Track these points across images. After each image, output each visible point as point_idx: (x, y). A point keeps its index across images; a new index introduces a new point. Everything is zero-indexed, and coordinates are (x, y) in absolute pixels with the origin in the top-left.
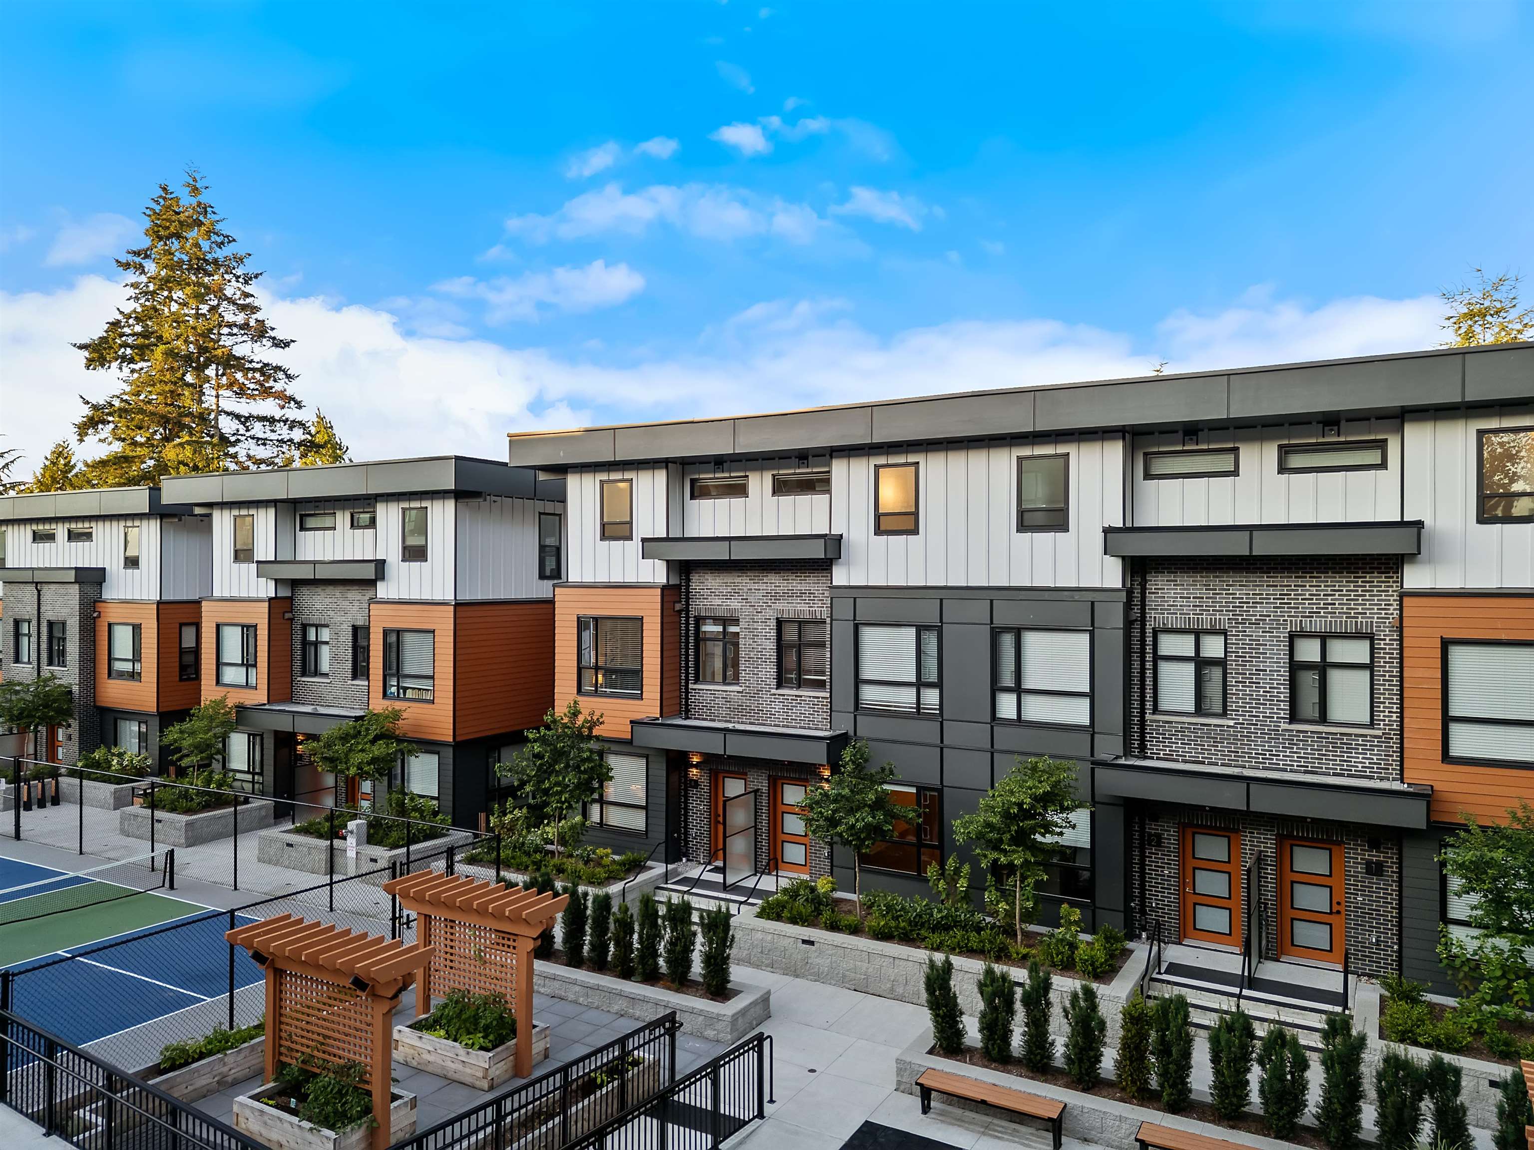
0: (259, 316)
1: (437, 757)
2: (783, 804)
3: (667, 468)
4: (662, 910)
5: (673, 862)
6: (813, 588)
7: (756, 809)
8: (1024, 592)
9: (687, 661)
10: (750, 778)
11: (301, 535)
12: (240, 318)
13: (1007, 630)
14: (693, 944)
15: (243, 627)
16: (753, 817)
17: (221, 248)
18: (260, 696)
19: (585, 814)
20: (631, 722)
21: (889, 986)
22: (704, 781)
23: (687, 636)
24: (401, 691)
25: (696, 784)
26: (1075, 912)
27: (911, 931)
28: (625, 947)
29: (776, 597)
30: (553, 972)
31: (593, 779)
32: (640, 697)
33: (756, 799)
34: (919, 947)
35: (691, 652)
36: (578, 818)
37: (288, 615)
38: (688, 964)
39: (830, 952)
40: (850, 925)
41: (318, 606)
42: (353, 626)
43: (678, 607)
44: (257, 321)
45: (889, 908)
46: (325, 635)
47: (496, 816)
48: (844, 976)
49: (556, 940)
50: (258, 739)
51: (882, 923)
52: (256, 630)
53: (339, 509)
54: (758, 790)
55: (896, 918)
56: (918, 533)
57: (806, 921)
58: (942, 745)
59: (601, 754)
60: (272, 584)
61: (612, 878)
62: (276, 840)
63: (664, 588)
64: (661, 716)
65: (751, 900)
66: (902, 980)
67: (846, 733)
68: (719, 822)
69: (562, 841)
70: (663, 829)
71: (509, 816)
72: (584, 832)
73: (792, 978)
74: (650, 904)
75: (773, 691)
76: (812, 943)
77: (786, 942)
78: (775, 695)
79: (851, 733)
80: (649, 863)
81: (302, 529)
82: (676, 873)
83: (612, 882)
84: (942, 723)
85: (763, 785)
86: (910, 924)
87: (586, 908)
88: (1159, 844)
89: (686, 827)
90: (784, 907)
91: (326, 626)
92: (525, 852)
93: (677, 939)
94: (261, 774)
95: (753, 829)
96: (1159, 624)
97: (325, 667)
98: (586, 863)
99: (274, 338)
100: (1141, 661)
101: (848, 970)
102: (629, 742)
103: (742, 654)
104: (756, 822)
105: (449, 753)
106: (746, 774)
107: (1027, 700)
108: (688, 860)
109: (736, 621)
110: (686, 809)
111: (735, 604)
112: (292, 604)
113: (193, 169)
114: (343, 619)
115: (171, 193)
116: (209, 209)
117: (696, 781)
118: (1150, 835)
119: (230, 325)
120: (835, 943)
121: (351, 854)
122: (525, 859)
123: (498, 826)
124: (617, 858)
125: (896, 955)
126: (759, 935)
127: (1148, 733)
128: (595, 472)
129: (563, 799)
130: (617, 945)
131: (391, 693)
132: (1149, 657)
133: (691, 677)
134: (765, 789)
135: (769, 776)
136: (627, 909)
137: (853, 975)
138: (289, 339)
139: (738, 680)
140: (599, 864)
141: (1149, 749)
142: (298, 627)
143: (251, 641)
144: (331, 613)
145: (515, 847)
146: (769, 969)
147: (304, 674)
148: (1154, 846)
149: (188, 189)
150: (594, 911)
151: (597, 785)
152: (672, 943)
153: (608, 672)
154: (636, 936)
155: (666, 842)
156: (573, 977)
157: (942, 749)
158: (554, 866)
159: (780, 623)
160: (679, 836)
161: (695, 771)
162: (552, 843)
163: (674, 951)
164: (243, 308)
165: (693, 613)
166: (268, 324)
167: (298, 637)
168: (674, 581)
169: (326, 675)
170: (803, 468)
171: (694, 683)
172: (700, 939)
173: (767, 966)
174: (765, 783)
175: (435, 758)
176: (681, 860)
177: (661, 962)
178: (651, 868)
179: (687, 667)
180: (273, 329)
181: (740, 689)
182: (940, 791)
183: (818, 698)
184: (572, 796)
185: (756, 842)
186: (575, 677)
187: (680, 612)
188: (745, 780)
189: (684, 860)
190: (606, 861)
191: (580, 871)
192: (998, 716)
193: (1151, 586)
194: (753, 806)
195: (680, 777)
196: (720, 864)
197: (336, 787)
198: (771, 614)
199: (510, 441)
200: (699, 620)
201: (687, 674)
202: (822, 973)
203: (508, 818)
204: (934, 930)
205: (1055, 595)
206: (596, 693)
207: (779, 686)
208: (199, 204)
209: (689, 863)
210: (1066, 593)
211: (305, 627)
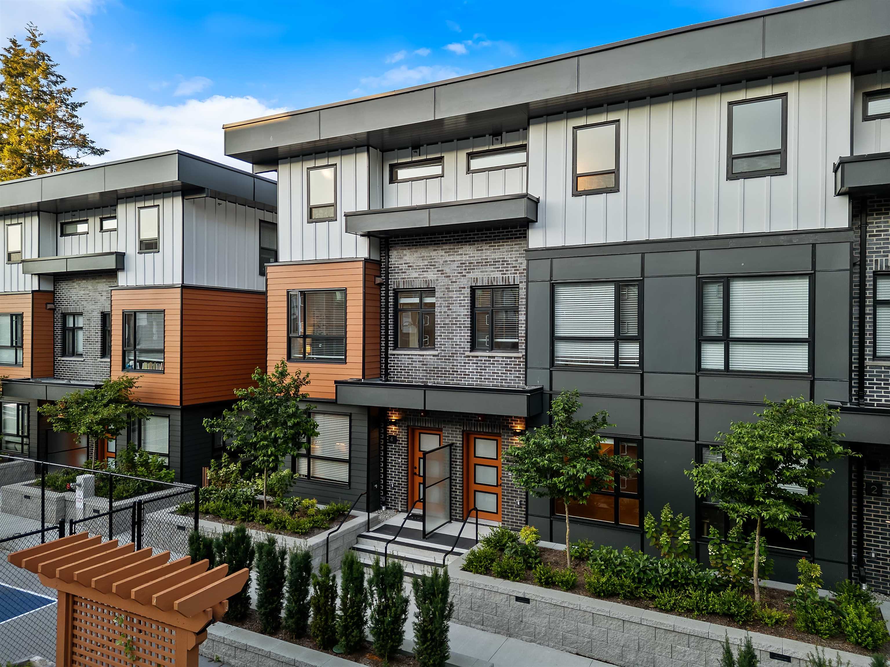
0: (82, 131)
1: (167, 420)
2: (475, 456)
3: (368, 151)
4: (369, 574)
5: (373, 511)
6: (507, 256)
7: (451, 461)
8: (734, 240)
9: (387, 330)
10: (445, 433)
11: (61, 239)
12: (69, 133)
13: (714, 279)
14: (404, 611)
15: (12, 316)
16: (448, 469)
17: (56, 86)
18: (25, 372)
19: (294, 468)
20: (336, 382)
21: (618, 651)
22: (402, 437)
23: (387, 307)
24: (138, 364)
25: (395, 440)
26: (816, 568)
27: (637, 588)
28: (326, 613)
29: (471, 266)
30: (244, 642)
31: (299, 434)
32: (344, 361)
33: (451, 452)
34: (647, 607)
35: (391, 322)
36: (286, 472)
37: (49, 306)
38: (399, 636)
39: (548, 611)
40: (567, 581)
41: (75, 298)
42: (102, 313)
43: (378, 280)
44: (80, 135)
45: (607, 562)
46: (80, 322)
47: (212, 469)
48: (564, 638)
49: (252, 601)
50: (26, 407)
51: (604, 580)
52: (22, 318)
53: (91, 216)
54: (452, 444)
55: (618, 574)
56: (618, 191)
57: (518, 575)
58: (642, 397)
59: (308, 413)
60: (36, 279)
61: (316, 527)
62: (16, 493)
63: (366, 261)
64: (364, 377)
65: (456, 550)
66: (633, 646)
67: (542, 389)
68: (415, 474)
69: (271, 491)
70: (365, 480)
71: (224, 470)
72: (292, 484)
73: (504, 638)
74: (355, 566)
75: (468, 353)
76: (526, 601)
77: (497, 599)
78: (469, 356)
79: (547, 388)
80: (353, 512)
81: (62, 235)
82: (377, 521)
83: (316, 531)
84: (642, 376)
85: (457, 440)
86: (634, 581)
87: (284, 567)
88: (880, 493)
89: (385, 479)
90: (493, 560)
91: (81, 314)
92: (236, 502)
93: (387, 607)
94: (28, 437)
95: (448, 480)
96: (881, 267)
97: (80, 348)
98: (292, 513)
99: (93, 148)
100: (860, 306)
101: (568, 632)
102: (333, 402)
103: (438, 320)
104: (451, 474)
105: (177, 416)
106: (441, 430)
107: (736, 350)
108: (387, 508)
109: (431, 292)
110: (386, 462)
111: (431, 275)
112: (54, 297)
113: (33, 28)
114: (94, 307)
115: (19, 46)
116: (46, 58)
117: (395, 437)
118: (869, 484)
119: (62, 138)
120: (554, 602)
121: (79, 505)
122: (234, 509)
123: (214, 479)
124: (321, 507)
125: (627, 618)
126: (468, 591)
127: (868, 380)
128: (303, 161)
129: (269, 453)
130: (318, 611)
131: (129, 366)
132: (869, 302)
133: (391, 344)
134: (459, 443)
135: (463, 431)
136: (329, 571)
137: (574, 637)
138: (104, 148)
139: (434, 345)
140: (305, 514)
141: (869, 396)
142: (58, 316)
143: (19, 326)
144: (84, 303)
145: (227, 498)
146: (479, 626)
147: (64, 354)
148: (873, 495)
149: (30, 42)
150: (292, 573)
151: (305, 440)
152: (381, 611)
153: (316, 340)
154: (338, 602)
155: (368, 493)
156: (267, 649)
157: (642, 401)
158: (261, 516)
159: (473, 290)
160: (379, 487)
161: (394, 428)
162: (262, 494)
163: (383, 622)
164: (72, 125)
165: (392, 287)
166: (89, 138)
167: (59, 325)
168: (375, 257)
169: (81, 355)
170: (497, 144)
171: (394, 350)
172: (413, 608)
173: (477, 623)
174: (459, 438)
175: (166, 421)
176: (381, 508)
177: (367, 631)
178: (354, 517)
179: (387, 335)
180: (93, 142)
181: (436, 353)
182: (640, 442)
183: (511, 358)
184: (279, 450)
185: (451, 491)
186: (285, 345)
187: (380, 285)
188: (440, 435)
189: (384, 508)
190: (311, 511)
191: (285, 522)
192: (703, 367)
193: (872, 230)
194: (448, 459)
195: (380, 433)
196: (420, 512)
197: (88, 447)
198: (466, 282)
199: (226, 133)
200: (397, 293)
201: (387, 341)
202: (539, 633)
203: (222, 472)
204: (662, 587)
205: (772, 241)
206: (304, 359)
207: (473, 348)
208: (39, 53)
209: (388, 511)
210: (782, 237)
211: (64, 316)
